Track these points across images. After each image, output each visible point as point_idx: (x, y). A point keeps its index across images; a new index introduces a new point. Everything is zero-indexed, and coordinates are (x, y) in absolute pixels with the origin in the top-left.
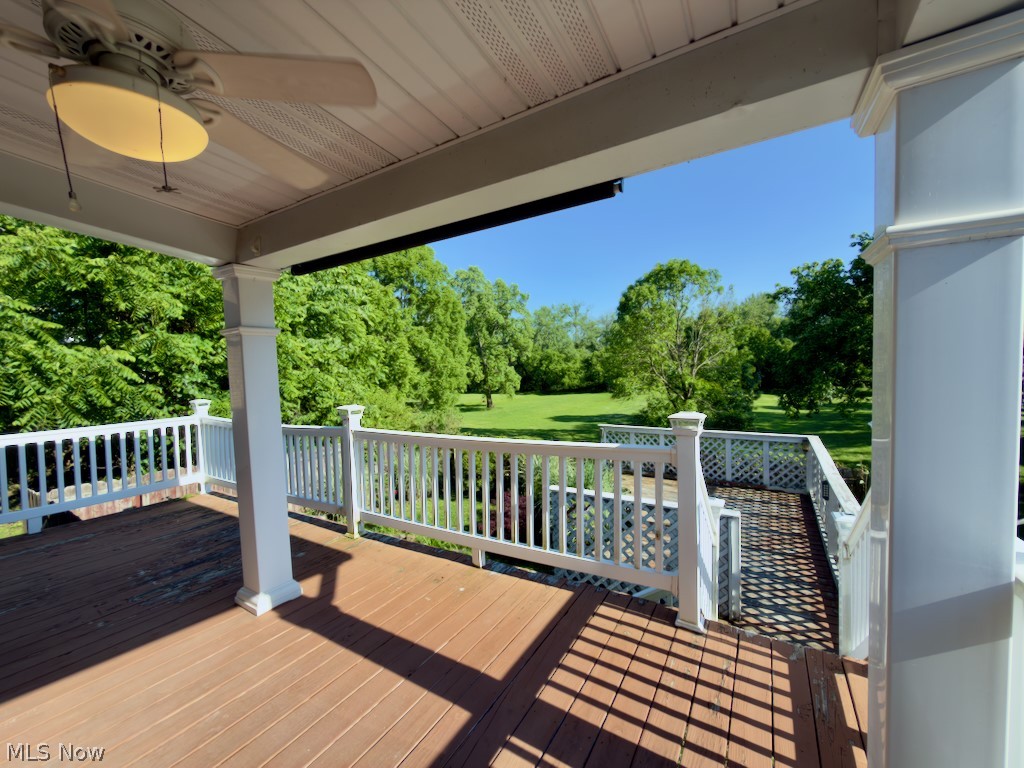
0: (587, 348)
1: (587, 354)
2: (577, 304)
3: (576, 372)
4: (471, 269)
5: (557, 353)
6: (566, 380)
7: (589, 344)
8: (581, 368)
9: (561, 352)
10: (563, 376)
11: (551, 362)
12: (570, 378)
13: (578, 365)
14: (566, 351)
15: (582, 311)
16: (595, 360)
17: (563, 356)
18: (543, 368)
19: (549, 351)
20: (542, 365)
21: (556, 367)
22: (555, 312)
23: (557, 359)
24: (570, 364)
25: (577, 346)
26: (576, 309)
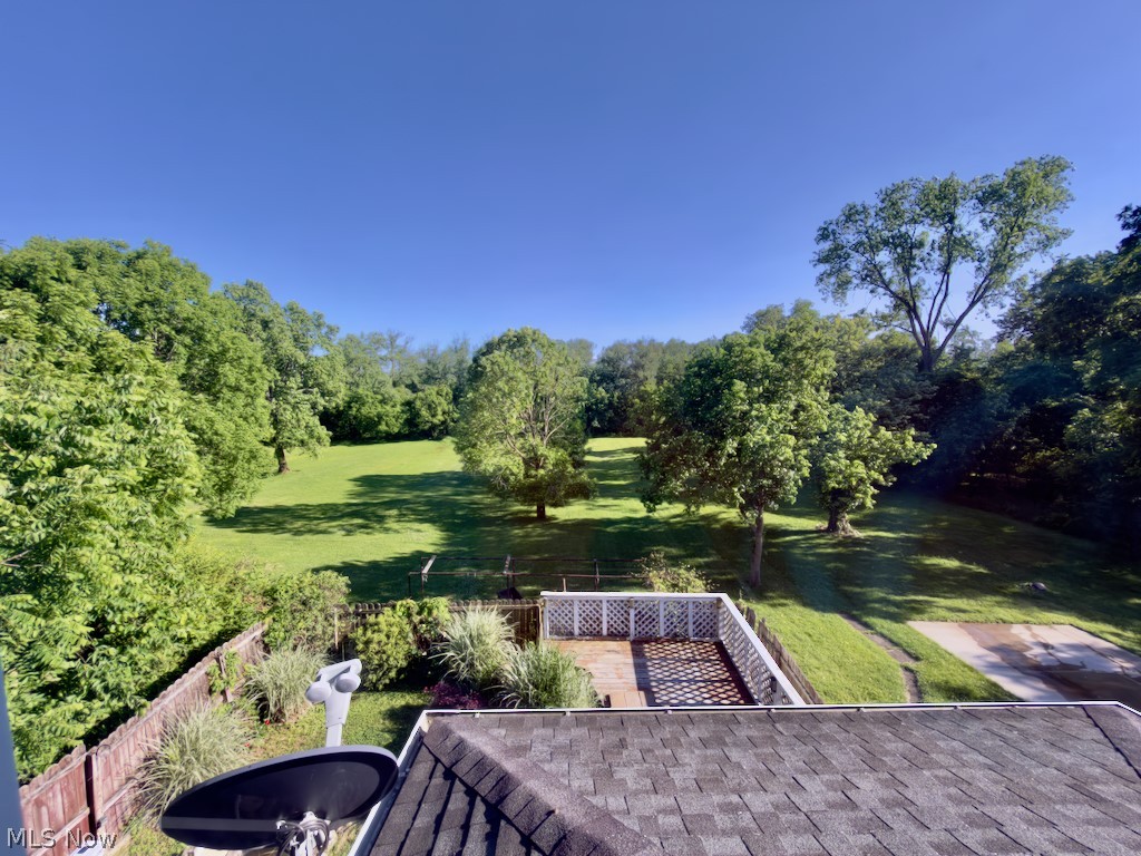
0: (407, 386)
1: (409, 395)
2: (394, 335)
3: (397, 418)
4: (249, 285)
5: (370, 394)
6: (383, 427)
7: (409, 382)
8: (403, 412)
9: (375, 393)
10: (379, 423)
11: (363, 404)
12: (387, 425)
13: (398, 408)
14: (383, 390)
15: (400, 342)
16: (418, 403)
17: (380, 397)
18: (354, 411)
19: (360, 391)
20: (350, 407)
21: (370, 410)
22: (365, 343)
23: (371, 401)
24: (388, 408)
25: (395, 384)
26: (393, 340)
